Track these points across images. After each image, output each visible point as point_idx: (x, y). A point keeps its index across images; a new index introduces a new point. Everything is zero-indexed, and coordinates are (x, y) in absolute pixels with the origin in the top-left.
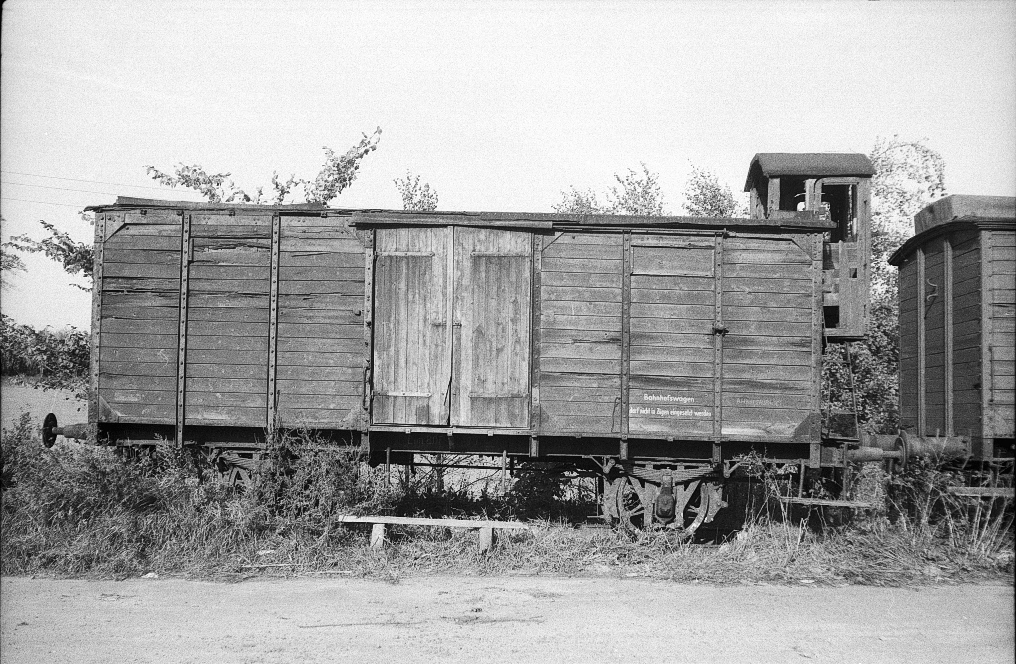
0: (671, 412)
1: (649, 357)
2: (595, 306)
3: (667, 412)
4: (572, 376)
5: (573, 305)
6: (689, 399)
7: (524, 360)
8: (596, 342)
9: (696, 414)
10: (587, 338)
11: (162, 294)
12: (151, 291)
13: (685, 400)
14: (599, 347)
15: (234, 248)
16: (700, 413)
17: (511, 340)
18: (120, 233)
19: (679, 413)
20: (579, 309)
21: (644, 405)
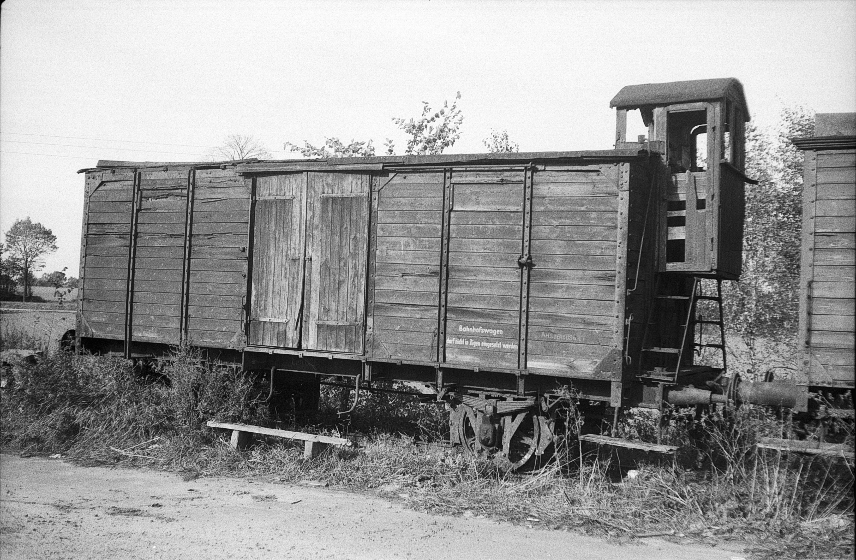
0: (482, 343)
1: (464, 290)
2: (420, 242)
3: (478, 344)
4: (400, 307)
5: (403, 241)
6: (498, 331)
7: (361, 291)
8: (419, 276)
9: (504, 346)
10: (413, 272)
11: (122, 236)
12: (115, 234)
13: (495, 332)
14: (423, 280)
15: (167, 198)
16: (507, 345)
17: (351, 273)
18: (100, 189)
19: (489, 345)
20: (407, 245)
21: (459, 336)
